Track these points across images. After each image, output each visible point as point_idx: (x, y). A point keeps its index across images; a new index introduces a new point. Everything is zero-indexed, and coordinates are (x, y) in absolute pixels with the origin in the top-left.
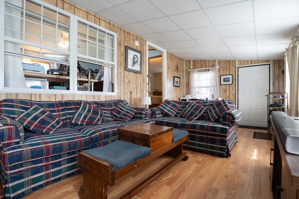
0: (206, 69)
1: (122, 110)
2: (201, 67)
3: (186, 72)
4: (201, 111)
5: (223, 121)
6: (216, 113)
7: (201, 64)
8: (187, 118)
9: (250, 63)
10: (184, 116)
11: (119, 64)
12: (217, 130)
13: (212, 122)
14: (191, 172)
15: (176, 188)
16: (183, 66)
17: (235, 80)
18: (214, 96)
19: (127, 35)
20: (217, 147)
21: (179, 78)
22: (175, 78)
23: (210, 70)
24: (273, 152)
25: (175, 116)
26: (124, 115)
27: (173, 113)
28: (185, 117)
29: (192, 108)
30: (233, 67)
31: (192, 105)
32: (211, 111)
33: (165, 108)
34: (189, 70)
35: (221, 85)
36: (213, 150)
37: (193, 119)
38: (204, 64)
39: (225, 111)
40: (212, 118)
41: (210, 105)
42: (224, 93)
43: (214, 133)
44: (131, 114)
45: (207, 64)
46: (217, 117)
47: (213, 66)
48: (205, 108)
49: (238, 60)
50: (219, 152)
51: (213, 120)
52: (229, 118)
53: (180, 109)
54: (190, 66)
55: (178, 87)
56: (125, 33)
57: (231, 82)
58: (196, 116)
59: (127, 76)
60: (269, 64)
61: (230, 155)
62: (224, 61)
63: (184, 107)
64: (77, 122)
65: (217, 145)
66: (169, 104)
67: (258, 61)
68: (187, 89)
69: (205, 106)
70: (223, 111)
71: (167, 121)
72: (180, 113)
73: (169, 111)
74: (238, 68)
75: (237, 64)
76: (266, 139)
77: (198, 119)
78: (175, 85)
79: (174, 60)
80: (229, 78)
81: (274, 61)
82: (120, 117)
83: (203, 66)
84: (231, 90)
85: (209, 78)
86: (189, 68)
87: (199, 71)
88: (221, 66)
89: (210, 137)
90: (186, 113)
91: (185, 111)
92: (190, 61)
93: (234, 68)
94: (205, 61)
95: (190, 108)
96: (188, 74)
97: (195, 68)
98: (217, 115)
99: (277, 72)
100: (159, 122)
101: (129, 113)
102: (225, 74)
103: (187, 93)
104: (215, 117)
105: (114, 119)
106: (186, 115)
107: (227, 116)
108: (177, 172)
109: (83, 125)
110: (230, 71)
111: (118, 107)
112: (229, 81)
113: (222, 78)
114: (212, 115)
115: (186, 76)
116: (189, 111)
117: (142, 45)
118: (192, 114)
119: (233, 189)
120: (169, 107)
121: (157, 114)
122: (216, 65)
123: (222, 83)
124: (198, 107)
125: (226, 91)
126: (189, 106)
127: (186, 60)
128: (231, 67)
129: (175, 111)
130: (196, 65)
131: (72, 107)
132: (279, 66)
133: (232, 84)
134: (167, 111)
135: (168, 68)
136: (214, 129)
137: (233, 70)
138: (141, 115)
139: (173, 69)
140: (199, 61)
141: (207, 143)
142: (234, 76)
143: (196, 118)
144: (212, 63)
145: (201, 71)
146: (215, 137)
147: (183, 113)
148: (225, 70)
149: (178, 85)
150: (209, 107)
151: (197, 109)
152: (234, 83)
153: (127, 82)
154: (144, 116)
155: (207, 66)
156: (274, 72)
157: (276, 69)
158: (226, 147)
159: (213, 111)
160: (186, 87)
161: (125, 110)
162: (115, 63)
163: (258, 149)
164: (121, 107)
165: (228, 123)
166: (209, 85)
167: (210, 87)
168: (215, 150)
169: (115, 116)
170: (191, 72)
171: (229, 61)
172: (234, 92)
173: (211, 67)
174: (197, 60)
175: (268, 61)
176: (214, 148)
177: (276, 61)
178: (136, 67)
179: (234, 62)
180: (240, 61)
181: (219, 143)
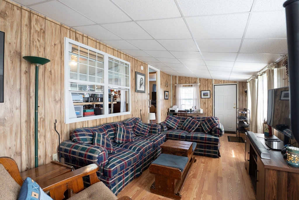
0: (189, 85)
1: (141, 127)
2: (186, 83)
3: (173, 86)
4: (196, 125)
5: (214, 133)
6: (208, 127)
7: (185, 80)
8: (186, 130)
9: (223, 83)
10: (184, 128)
11: (132, 87)
12: (212, 140)
13: (206, 134)
14: (203, 169)
15: (199, 179)
16: (170, 81)
17: (212, 95)
18: (196, 107)
19: (136, 62)
20: (212, 151)
21: (168, 92)
22: (166, 92)
23: (193, 86)
24: (249, 154)
25: (177, 129)
26: (143, 131)
27: (175, 126)
28: (184, 130)
29: (189, 122)
30: (211, 84)
31: (189, 120)
32: (204, 125)
33: (169, 123)
34: (175, 85)
35: (201, 98)
36: (209, 154)
37: (191, 131)
38: (188, 80)
39: (215, 126)
40: (206, 131)
41: (203, 121)
42: (203, 105)
43: (210, 142)
44: (148, 130)
45: (190, 81)
46: (209, 130)
47: (195, 82)
48: (199, 123)
49: (214, 80)
50: (214, 154)
51: (207, 133)
52: (218, 131)
53: (180, 123)
54: (176, 81)
55: (167, 99)
56: (135, 61)
57: (209, 97)
58: (193, 129)
59: (136, 97)
60: (236, 85)
61: (220, 156)
62: (204, 79)
63: (183, 122)
64: (119, 141)
65: (212, 150)
66: (171, 120)
67: (228, 81)
68: (173, 100)
69: (199, 121)
70: (214, 126)
71: (175, 134)
72: (180, 126)
73: (172, 125)
74: (214, 85)
75: (213, 83)
76: (237, 142)
77: (195, 131)
78: (166, 98)
79: (164, 77)
80: (208, 93)
81: (239, 82)
82: (141, 133)
83: (187, 82)
84: (209, 102)
85: (192, 92)
86: (175, 83)
87: (183, 86)
88: (202, 83)
89: (207, 145)
90: (185, 126)
91: (184, 125)
92: (176, 77)
93: (211, 86)
94: (189, 78)
95: (188, 122)
96: (175, 88)
97: (180, 83)
98: (209, 129)
99: (241, 91)
100: (168, 135)
101: (146, 129)
102: (205, 89)
103: (174, 104)
104: (208, 130)
105: (135, 134)
106: (185, 128)
107: (217, 130)
108: (194, 170)
109: (123, 143)
110: (208, 87)
111: (137, 125)
112: (207, 95)
113: (203, 92)
114: (206, 129)
115: (173, 89)
116: (187, 125)
117: (145, 68)
118: (190, 127)
119: (229, 176)
120: (172, 122)
121: (164, 128)
122: (197, 82)
123: (203, 97)
124: (194, 122)
125: (205, 103)
126: (187, 121)
127: (173, 76)
128: (209, 84)
129: (176, 125)
130: (181, 81)
131: (112, 129)
132: (242, 86)
133: (210, 98)
134: (171, 126)
135: (161, 84)
136: (210, 139)
137: (210, 87)
138: (155, 130)
139: (164, 85)
140: (184, 77)
141: (205, 149)
142: (211, 91)
143: (194, 130)
144: (194, 80)
145: (185, 86)
146: (210, 145)
147: (183, 127)
148: (204, 87)
149: (167, 98)
150: (202, 122)
151: (193, 123)
152: (211, 97)
153: (136, 101)
154: (158, 131)
155: (191, 82)
156: (240, 90)
157: (240, 88)
158: (218, 151)
159: (206, 125)
160: (173, 98)
161: (142, 127)
162: (130, 88)
163: (234, 150)
164: (139, 125)
165: (218, 135)
166: (192, 98)
167: (193, 99)
168: (210, 153)
169: (137, 132)
170: (177, 86)
171: (208, 80)
172: (211, 104)
173: (193, 83)
174: (182, 77)
175: (235, 82)
176: (209, 152)
177: (241, 82)
178: (142, 88)
179: (211, 81)
180: (216, 80)
181: (213, 149)
